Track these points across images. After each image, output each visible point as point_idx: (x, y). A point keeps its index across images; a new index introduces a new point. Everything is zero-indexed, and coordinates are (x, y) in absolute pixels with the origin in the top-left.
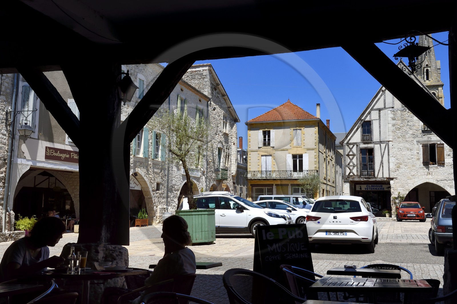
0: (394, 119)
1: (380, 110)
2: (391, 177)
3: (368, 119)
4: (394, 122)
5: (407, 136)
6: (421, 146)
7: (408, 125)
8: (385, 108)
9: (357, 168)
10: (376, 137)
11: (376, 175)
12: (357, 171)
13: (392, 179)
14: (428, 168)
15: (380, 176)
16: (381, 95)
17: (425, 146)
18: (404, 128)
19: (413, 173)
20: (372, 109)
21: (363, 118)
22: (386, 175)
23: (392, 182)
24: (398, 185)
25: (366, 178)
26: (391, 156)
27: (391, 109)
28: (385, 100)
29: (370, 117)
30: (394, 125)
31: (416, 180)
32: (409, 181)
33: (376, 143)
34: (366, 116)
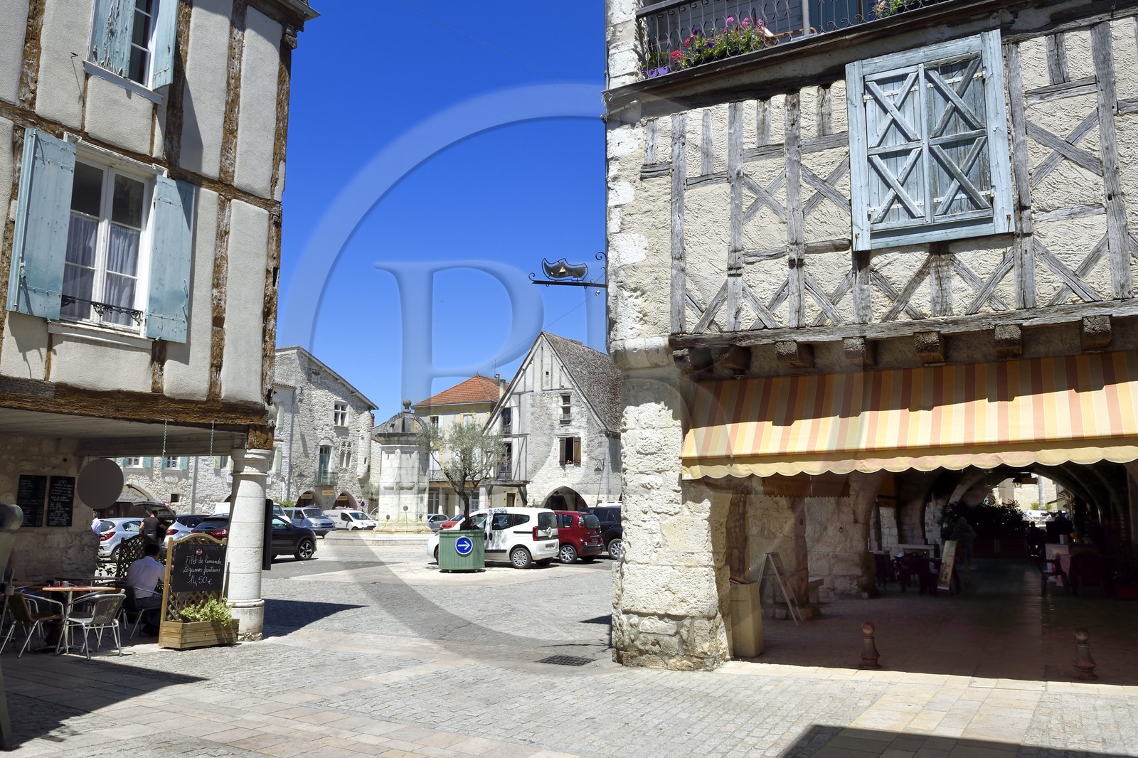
0: (533, 406)
1: (520, 394)
2: (528, 480)
3: (507, 406)
4: (533, 409)
5: (545, 428)
6: (559, 439)
7: (546, 414)
8: (525, 392)
9: (494, 469)
10: (515, 427)
11: (513, 478)
12: (494, 472)
13: (528, 482)
14: (564, 468)
15: (517, 479)
16: (522, 376)
17: (562, 440)
18: (543, 418)
19: (549, 475)
20: (511, 394)
21: (502, 405)
22: (523, 478)
23: (528, 486)
24: (534, 490)
25: (502, 481)
26: (528, 453)
27: (530, 393)
28: (525, 382)
29: (510, 403)
30: (532, 414)
31: (552, 483)
32: (545, 485)
33: (515, 436)
34: (506, 402)
